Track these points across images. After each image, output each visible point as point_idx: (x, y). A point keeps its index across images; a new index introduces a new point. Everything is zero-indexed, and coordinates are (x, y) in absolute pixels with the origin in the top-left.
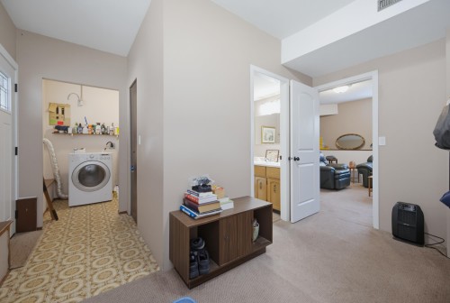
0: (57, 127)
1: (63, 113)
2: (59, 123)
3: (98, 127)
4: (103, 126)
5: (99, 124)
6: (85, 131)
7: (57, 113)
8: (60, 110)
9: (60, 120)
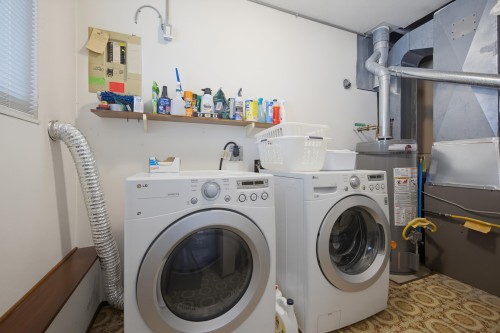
0: (105, 96)
1: (123, 61)
2: (112, 85)
3: (207, 100)
4: (220, 96)
5: (207, 91)
6: (178, 107)
7: (110, 59)
8: (115, 50)
9: (117, 78)
